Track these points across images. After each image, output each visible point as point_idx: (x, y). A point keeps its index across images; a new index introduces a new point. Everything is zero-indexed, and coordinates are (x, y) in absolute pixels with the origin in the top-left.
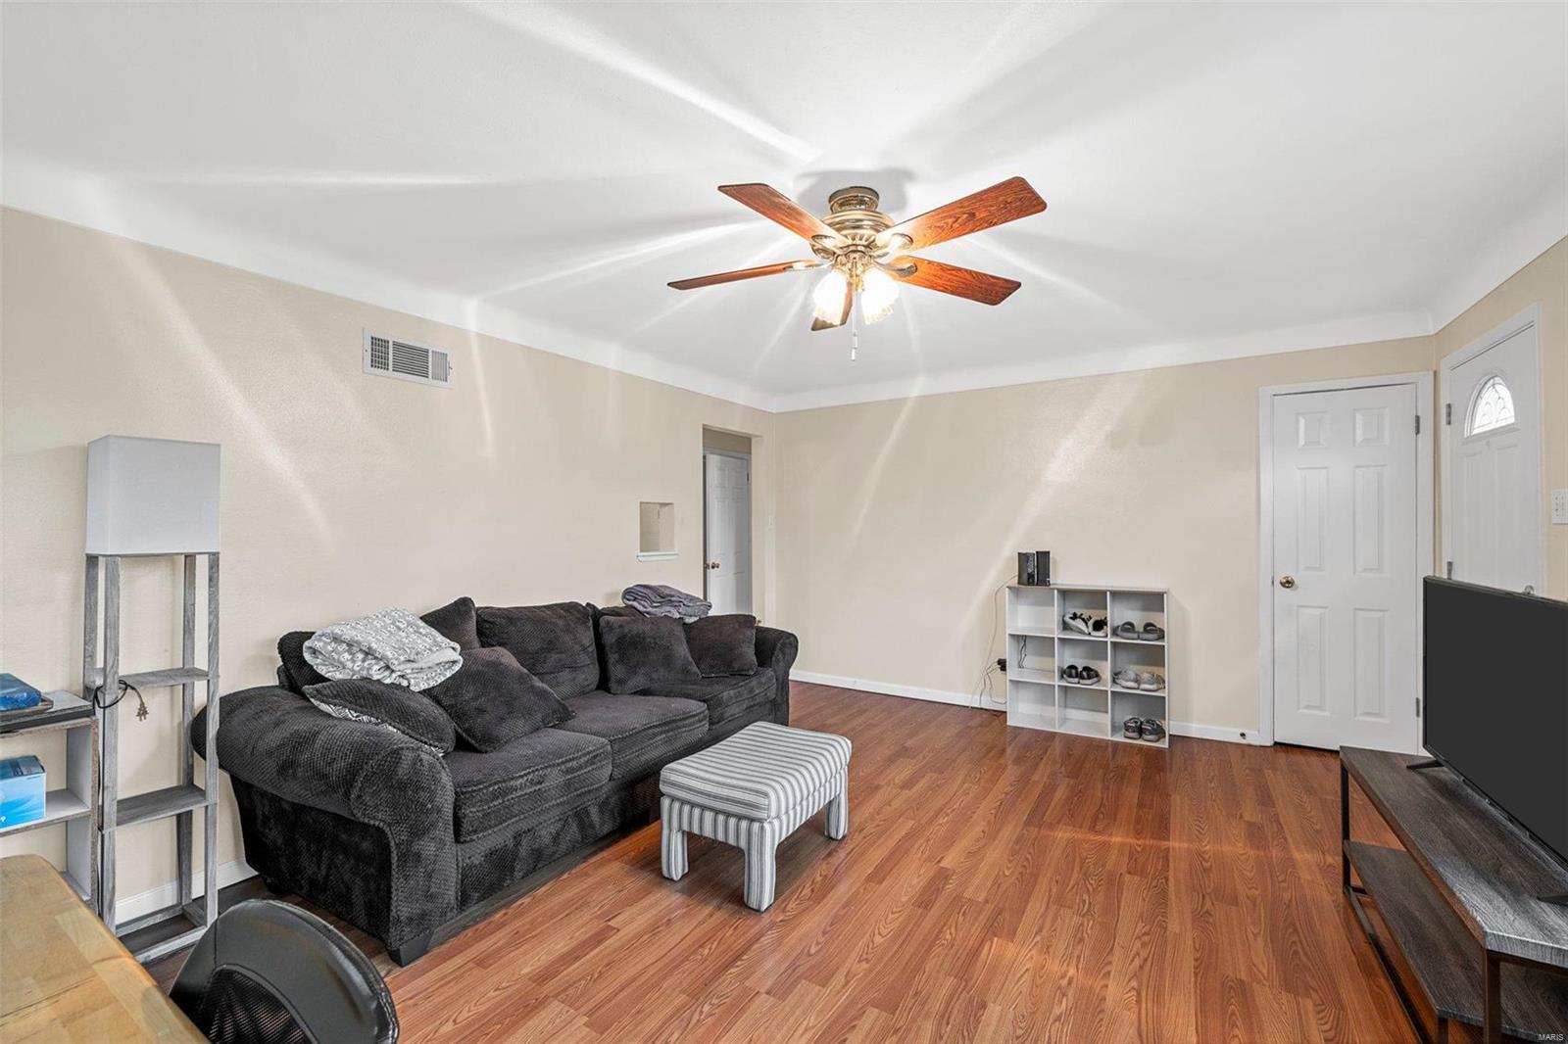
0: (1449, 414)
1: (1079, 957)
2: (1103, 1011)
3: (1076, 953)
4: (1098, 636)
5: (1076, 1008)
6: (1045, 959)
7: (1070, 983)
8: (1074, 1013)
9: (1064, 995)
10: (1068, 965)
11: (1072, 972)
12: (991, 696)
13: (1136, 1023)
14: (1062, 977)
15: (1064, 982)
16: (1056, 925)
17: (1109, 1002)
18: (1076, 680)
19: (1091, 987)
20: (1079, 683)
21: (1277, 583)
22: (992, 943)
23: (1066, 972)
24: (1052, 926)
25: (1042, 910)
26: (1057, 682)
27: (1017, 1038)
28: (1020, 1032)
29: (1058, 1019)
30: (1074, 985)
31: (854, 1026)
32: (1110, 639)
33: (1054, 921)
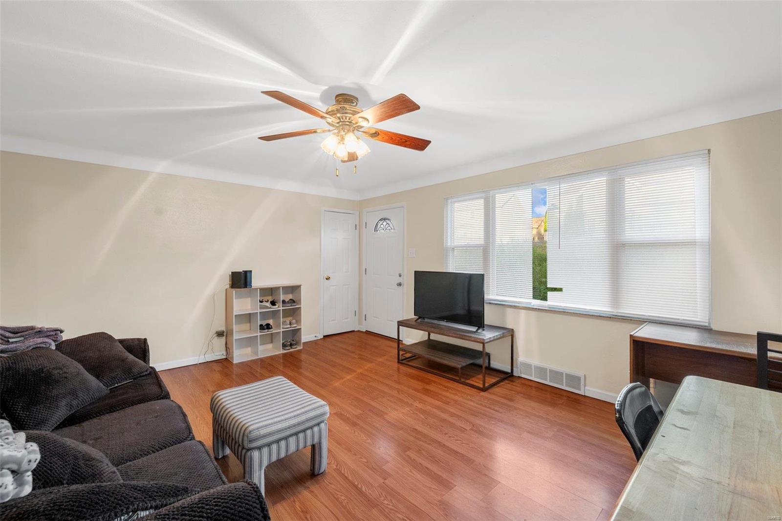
0: (366, 225)
4: (275, 308)
12: (213, 353)
18: (267, 330)
20: (268, 331)
21: (325, 279)
26: (259, 334)
32: (281, 308)
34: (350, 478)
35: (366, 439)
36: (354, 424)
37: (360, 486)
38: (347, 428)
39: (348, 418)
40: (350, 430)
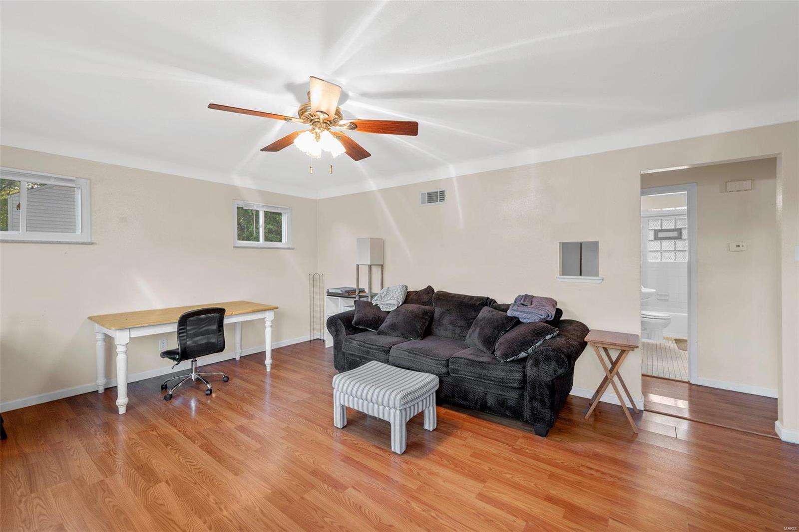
1: (231, 521)
2: (195, 513)
3: (234, 521)
5: (207, 504)
6: (242, 506)
7: (221, 509)
8: (205, 502)
9: (216, 503)
10: (230, 514)
11: (225, 513)
13: (178, 523)
14: (225, 507)
15: (222, 507)
16: (261, 523)
17: (196, 518)
19: (210, 516)
22: (269, 489)
23: (227, 511)
24: (261, 519)
25: (278, 522)
27: (213, 479)
28: (215, 481)
29: (208, 495)
30: (218, 510)
31: (257, 442)
33: (265, 524)
34: (315, 425)
35: (301, 456)
36: (315, 473)
37: (307, 422)
38: (323, 467)
39: (324, 481)
40: (319, 464)
